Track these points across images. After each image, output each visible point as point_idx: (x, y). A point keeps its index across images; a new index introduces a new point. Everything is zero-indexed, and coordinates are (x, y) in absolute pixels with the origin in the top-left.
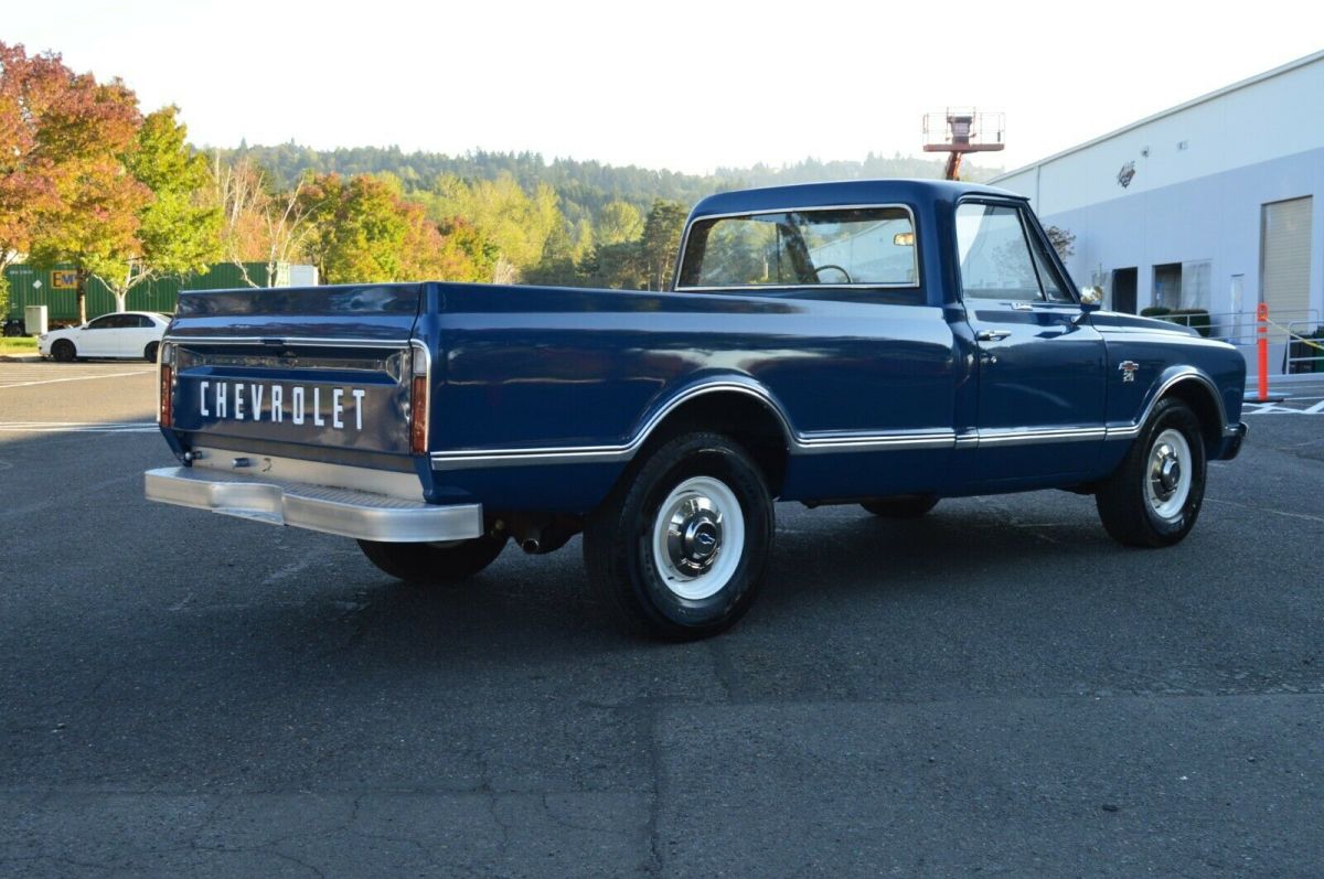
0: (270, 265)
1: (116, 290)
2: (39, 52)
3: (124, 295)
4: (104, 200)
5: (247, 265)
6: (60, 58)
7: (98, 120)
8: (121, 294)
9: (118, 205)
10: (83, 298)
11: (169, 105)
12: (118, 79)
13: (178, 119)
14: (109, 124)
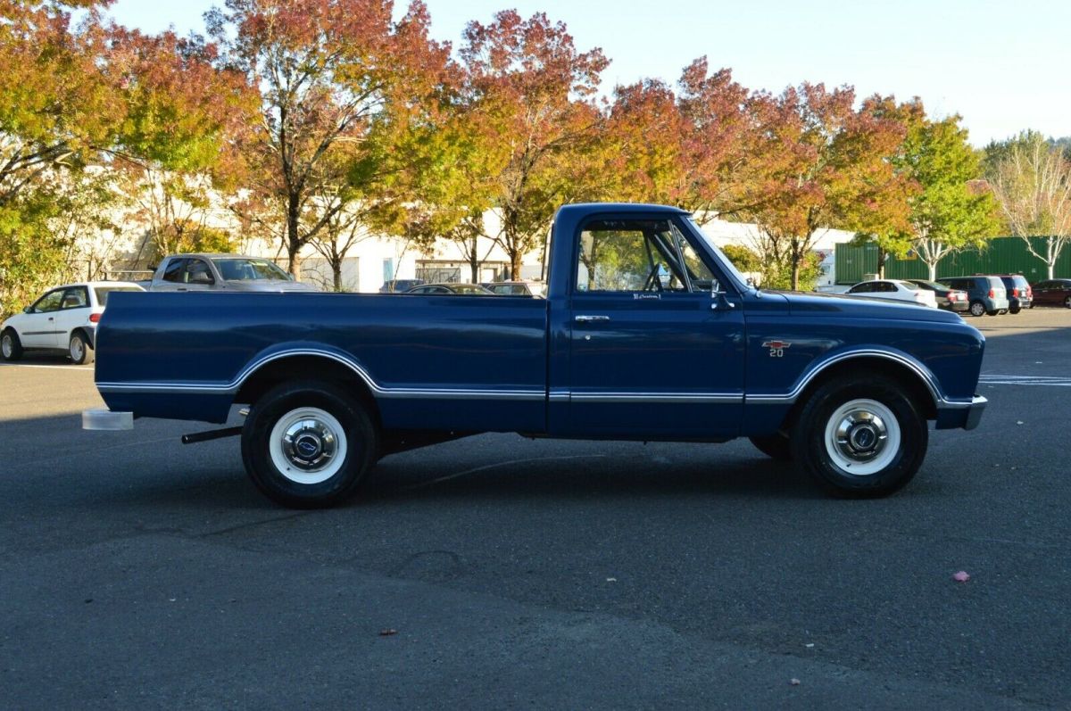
0: (1051, 239)
1: (928, 261)
2: (835, 86)
3: (935, 265)
4: (874, 193)
5: (1032, 239)
6: (853, 90)
7: (870, 134)
8: (932, 264)
9: (884, 197)
10: (883, 268)
11: (952, 115)
12: (917, 98)
13: (960, 125)
14: (878, 135)
